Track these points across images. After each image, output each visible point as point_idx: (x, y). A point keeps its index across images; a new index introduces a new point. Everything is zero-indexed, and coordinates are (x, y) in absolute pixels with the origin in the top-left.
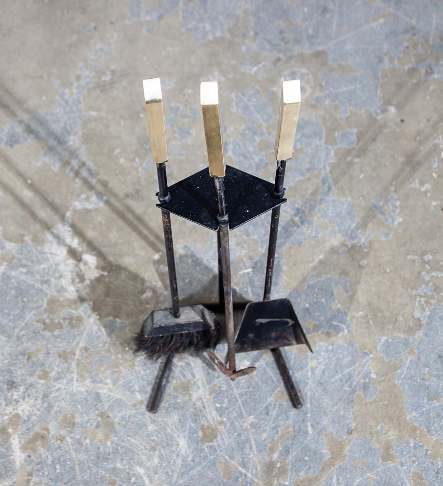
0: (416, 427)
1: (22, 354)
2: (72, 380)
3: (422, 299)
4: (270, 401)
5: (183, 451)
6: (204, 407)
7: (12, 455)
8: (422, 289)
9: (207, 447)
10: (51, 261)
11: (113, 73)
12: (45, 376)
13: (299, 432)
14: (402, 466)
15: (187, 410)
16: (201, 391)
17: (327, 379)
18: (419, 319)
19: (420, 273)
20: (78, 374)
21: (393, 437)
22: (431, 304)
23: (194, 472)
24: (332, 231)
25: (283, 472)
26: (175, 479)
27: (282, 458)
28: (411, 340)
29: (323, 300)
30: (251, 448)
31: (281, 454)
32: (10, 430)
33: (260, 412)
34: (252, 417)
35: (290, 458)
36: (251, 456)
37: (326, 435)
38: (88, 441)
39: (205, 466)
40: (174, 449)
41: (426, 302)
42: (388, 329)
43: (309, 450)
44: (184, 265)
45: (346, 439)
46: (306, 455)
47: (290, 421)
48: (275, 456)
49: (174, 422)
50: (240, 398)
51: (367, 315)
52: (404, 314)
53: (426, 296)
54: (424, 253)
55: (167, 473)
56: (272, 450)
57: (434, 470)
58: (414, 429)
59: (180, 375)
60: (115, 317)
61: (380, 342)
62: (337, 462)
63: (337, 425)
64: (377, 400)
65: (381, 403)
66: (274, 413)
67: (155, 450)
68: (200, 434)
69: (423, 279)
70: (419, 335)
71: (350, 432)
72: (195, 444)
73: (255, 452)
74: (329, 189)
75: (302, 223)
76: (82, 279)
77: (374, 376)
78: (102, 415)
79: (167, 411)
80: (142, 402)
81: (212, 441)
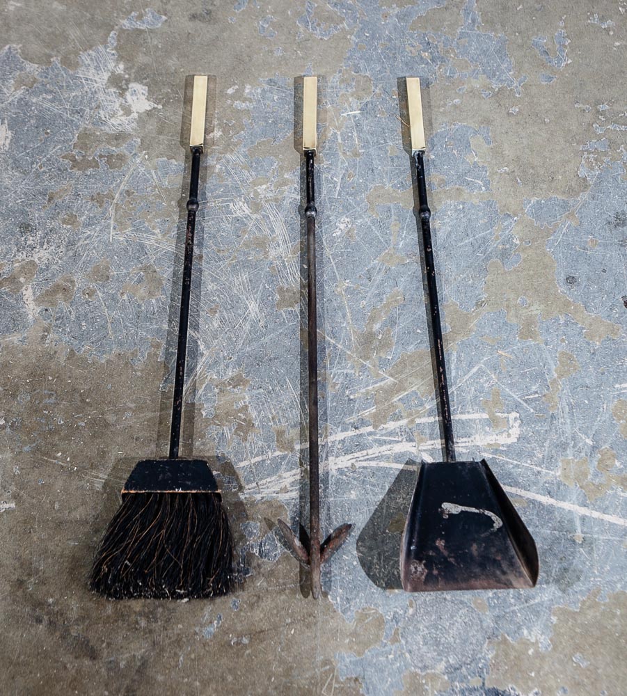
0: (570, 301)
1: (43, 193)
2: (108, 226)
3: (591, 155)
4: (374, 264)
5: (253, 315)
6: (284, 267)
7: (23, 307)
8: (593, 144)
9: (285, 312)
10: (86, 88)
12: (72, 220)
13: (411, 301)
14: (546, 345)
15: (262, 270)
16: (281, 249)
17: (453, 243)
18: (585, 179)
19: (590, 125)
20: (116, 220)
21: (538, 312)
22: (602, 162)
23: (267, 339)
24: (474, 71)
25: (385, 345)
26: (240, 346)
27: (385, 329)
28: (571, 203)
29: (455, 152)
30: (344, 316)
31: (384, 324)
32: (22, 280)
33: (360, 276)
34: (347, 281)
35: (396, 329)
36: (345, 325)
37: (447, 307)
38: (125, 297)
39: (281, 334)
40: (240, 312)
41: (596, 160)
42: (541, 189)
43: (423, 322)
44: (268, 102)
45: (473, 312)
46: (418, 327)
47: (400, 289)
48: (376, 327)
49: (243, 282)
50: (334, 260)
51: (514, 172)
52: (564, 172)
53: (596, 151)
54: (598, 102)
55: (230, 338)
56: (373, 320)
57: (589, 351)
58: (567, 304)
59: (254, 229)
60: (170, 158)
61: (530, 203)
62: (459, 337)
63: (463, 295)
64: (520, 269)
65: (525, 273)
66: (378, 278)
67: (216, 312)
68: (277, 296)
69: (595, 133)
70: (584, 196)
71: (479, 304)
72: (269, 309)
73: (350, 321)
74: (474, 21)
75: (433, 60)
76: (127, 111)
77: (518, 242)
78: (146, 269)
79: (235, 270)
80: (201, 257)
81: (292, 306)
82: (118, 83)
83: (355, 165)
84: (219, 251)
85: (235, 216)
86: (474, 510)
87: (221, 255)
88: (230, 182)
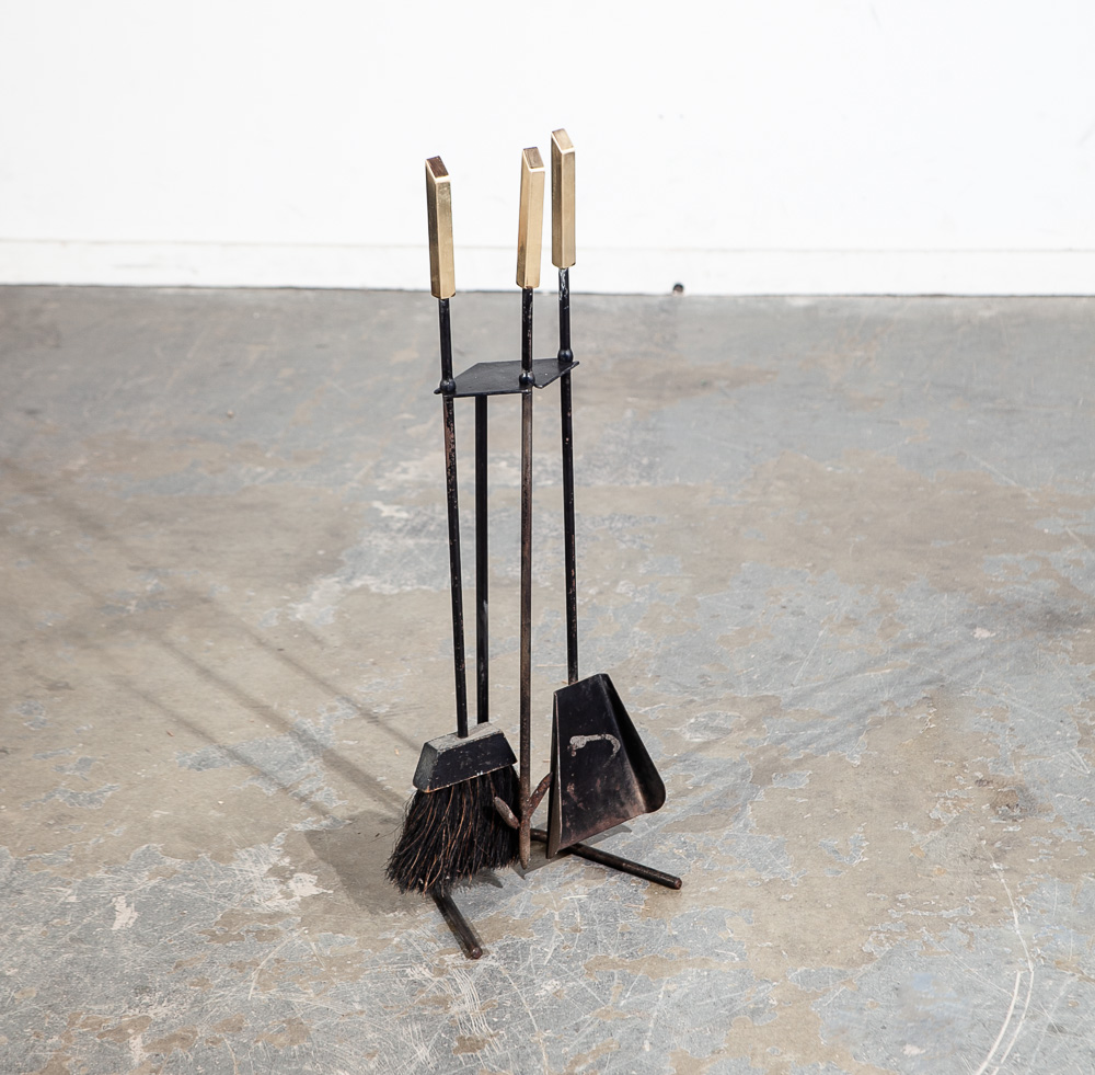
1: (169, 962)
2: (248, 987)
3: (881, 935)
4: (585, 1019)
5: (421, 1059)
6: (469, 1020)
7: (127, 1053)
8: (885, 926)
9: (464, 1057)
10: (239, 877)
11: (394, 706)
12: (203, 983)
13: (627, 1049)
15: (439, 1022)
16: (467, 1007)
18: (870, 954)
19: (884, 911)
20: (258, 983)
21: (792, 1060)
22: (895, 940)
24: (740, 865)
27: (591, 1071)
28: (849, 972)
29: (705, 930)
30: (539, 1060)
31: (590, 1067)
32: (130, 1031)
33: (565, 1029)
34: (548, 1032)
35: (605, 1071)
37: (673, 1054)
38: (260, 1044)
40: (405, 1056)
41: (887, 938)
42: (812, 961)
43: (641, 1065)
45: (707, 1059)
47: (615, 1039)
48: (580, 1069)
49: (413, 1032)
50: (533, 1014)
51: (778, 947)
52: (845, 948)
53: (888, 932)
54: (898, 893)
56: (576, 1063)
59: (434, 990)
60: (337, 933)
61: (795, 972)
63: (696, 1045)
64: (774, 1025)
65: (780, 1028)
66: (588, 1030)
67: (373, 1057)
68: (456, 1044)
69: (890, 917)
70: (867, 968)
71: (716, 1053)
72: (442, 1054)
73: (546, 1064)
74: (746, 826)
75: (688, 856)
76: (288, 895)
77: (775, 1003)
78: (290, 1022)
79: (403, 1022)
80: (362, 1012)
81: (474, 1051)
82: (282, 875)
83: (573, 940)
84: (387, 1007)
85: (411, 978)
86: (597, 738)
87: (388, 1010)
88: (409, 952)
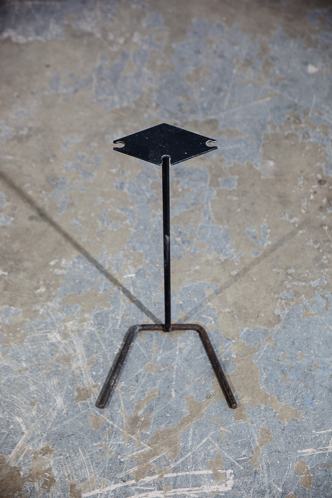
0: (268, 395)
3: (283, 301)
4: (141, 372)
5: (59, 406)
6: (82, 374)
8: (284, 294)
9: (80, 404)
11: (30, 129)
13: (163, 395)
14: (252, 424)
15: (67, 376)
16: (80, 363)
17: (193, 357)
18: (279, 316)
19: (282, 282)
21: (247, 402)
22: (290, 305)
23: (67, 422)
24: (209, 249)
25: (146, 424)
26: (49, 427)
27: (146, 414)
28: (270, 331)
29: (195, 299)
30: (119, 406)
31: (146, 411)
33: (131, 380)
34: (122, 383)
35: (153, 414)
36: (119, 412)
37: (187, 399)
39: (77, 418)
40: (51, 404)
41: (286, 304)
42: (250, 322)
43: (171, 409)
44: (76, 270)
45: (205, 402)
46: (168, 413)
47: (157, 387)
48: (140, 412)
49: (54, 384)
51: (233, 312)
52: (266, 312)
53: (286, 298)
54: (288, 268)
55: (43, 422)
56: (138, 408)
57: (280, 428)
58: (266, 397)
59: (63, 350)
60: (11, 305)
61: (243, 331)
62: (195, 419)
63: (198, 391)
64: (236, 374)
65: (239, 376)
66: (143, 381)
67: (34, 405)
68: (76, 394)
69: (286, 287)
70: (278, 327)
71: (209, 397)
72: (70, 402)
73: (123, 409)
74: (209, 218)
75: (183, 242)
77: (235, 356)
79: (49, 376)
80: (27, 369)
81: (85, 400)
83: (130, 308)
84: (39, 365)
85: (51, 342)
87: (40, 367)
88: (48, 320)
